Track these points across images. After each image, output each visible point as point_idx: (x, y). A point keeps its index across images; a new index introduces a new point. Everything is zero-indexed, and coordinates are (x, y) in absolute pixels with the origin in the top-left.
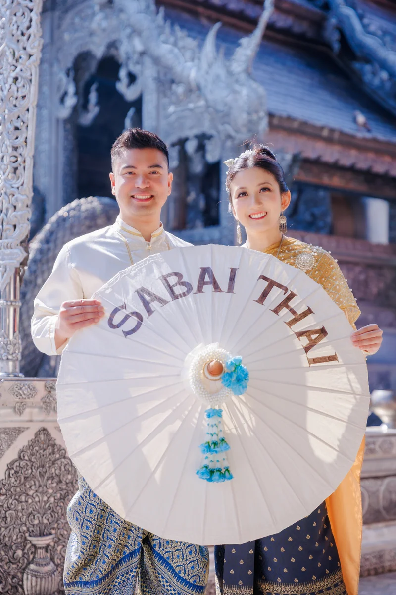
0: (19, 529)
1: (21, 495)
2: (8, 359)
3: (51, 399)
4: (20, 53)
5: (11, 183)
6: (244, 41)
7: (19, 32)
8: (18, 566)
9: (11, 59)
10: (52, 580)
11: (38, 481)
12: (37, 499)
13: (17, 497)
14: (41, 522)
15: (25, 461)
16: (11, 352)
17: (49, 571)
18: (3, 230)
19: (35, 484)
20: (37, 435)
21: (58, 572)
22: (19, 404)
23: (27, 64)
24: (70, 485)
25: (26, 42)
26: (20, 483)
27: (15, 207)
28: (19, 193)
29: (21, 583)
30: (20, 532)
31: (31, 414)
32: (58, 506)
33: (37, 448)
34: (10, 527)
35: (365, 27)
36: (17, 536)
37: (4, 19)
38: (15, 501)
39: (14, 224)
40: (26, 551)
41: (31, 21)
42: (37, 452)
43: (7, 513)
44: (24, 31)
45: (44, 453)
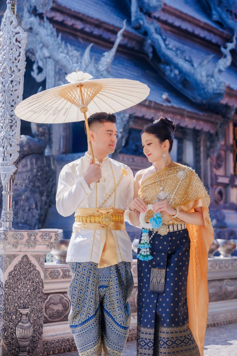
0: (14, 305)
1: (15, 288)
2: (7, 221)
3: (31, 240)
4: (14, 68)
5: (9, 133)
6: (106, 54)
7: (14, 58)
8: (13, 323)
9: (9, 71)
10: (29, 331)
11: (23, 281)
12: (22, 290)
13: (13, 289)
14: (24, 301)
15: (17, 271)
16: (8, 217)
17: (28, 326)
18: (4, 156)
19: (21, 283)
20: (23, 258)
21: (32, 327)
22: (16, 243)
23: (18, 74)
24: (37, 283)
25: (17, 63)
26: (15, 282)
27: (11, 145)
28: (13, 138)
29: (15, 332)
30: (15, 306)
31: (21, 248)
32: (32, 294)
33: (23, 265)
34: (10, 304)
35: (166, 45)
36: (13, 308)
37: (5, 51)
38: (12, 291)
39: (10, 153)
40: (17, 316)
41: (20, 53)
42: (23, 267)
43: (9, 297)
44: (17, 58)
45: (26, 268)
